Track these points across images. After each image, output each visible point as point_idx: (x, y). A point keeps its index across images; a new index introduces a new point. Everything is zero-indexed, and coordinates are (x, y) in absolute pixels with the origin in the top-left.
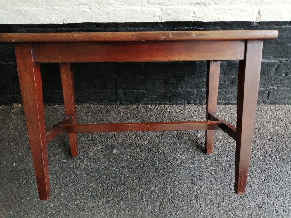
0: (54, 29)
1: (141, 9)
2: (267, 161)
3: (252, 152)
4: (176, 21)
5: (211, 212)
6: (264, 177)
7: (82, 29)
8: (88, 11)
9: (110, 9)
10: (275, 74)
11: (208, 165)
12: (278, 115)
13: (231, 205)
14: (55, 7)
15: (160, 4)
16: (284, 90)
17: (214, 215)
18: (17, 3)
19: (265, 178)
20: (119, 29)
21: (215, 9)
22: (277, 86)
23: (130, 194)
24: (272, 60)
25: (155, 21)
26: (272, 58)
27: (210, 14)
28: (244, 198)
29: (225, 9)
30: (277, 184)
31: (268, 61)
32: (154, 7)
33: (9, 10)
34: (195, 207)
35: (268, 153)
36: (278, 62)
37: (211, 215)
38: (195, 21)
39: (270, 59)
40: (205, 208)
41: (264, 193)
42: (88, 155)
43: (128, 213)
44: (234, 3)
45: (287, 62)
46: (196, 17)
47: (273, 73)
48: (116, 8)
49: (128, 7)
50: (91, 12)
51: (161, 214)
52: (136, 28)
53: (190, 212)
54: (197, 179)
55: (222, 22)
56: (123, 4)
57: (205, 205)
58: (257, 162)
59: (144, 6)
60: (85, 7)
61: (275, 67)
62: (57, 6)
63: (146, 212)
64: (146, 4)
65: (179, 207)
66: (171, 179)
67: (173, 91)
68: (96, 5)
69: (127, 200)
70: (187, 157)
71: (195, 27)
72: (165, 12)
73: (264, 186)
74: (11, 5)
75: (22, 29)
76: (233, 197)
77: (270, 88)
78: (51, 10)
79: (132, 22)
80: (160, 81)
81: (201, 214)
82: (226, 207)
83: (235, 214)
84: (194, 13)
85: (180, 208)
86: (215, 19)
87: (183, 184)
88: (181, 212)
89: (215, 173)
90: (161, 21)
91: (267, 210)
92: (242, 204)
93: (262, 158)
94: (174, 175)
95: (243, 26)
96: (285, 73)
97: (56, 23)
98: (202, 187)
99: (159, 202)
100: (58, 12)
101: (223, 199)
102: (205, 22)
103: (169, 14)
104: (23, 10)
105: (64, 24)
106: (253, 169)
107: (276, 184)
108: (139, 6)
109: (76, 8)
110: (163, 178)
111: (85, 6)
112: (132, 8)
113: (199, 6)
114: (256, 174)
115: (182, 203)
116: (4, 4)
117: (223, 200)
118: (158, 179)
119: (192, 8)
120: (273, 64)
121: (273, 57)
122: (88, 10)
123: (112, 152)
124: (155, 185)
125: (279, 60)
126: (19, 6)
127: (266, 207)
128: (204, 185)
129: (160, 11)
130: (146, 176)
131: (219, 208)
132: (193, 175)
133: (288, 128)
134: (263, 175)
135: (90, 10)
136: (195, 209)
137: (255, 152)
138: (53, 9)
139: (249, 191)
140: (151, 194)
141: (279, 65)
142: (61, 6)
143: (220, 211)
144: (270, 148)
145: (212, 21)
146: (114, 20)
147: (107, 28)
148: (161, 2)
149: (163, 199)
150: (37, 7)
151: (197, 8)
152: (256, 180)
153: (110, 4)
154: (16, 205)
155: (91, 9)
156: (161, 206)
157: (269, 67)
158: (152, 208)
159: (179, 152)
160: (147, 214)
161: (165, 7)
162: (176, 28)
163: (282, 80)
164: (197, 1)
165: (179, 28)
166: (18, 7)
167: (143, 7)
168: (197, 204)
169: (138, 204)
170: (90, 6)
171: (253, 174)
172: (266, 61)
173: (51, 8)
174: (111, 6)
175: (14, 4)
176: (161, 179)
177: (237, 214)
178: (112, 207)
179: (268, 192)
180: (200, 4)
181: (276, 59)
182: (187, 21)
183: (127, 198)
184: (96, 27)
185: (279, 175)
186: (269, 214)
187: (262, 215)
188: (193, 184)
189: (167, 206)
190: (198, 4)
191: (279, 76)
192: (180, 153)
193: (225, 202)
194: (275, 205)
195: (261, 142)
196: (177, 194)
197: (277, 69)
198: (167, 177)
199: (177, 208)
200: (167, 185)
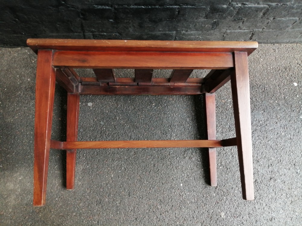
3: (223, 101)
5: (177, 159)
6: (229, 126)
10: (262, 18)
11: (179, 116)
12: (258, 56)
16: (269, 32)
22: (262, 28)
24: (261, 5)
26: (261, 3)
31: (256, 5)
34: (164, 155)
36: (267, 6)
37: (178, 161)
39: (258, 4)
40: (173, 155)
43: (106, 162)
45: (277, 7)
47: (260, 16)
51: (135, 162)
53: (160, 159)
54: (168, 130)
57: (173, 153)
58: (225, 110)
61: (263, 11)
63: (122, 161)
65: (151, 156)
66: (145, 131)
67: (149, 34)
69: (105, 151)
70: (161, 108)
73: (227, 134)
77: (254, 30)
81: (169, 161)
82: (190, 154)
83: (197, 160)
85: (152, 156)
87: (155, 135)
88: (152, 159)
89: (185, 123)
91: (225, 155)
93: (231, 107)
94: (148, 127)
96: (273, 17)
98: (173, 136)
99: (134, 152)
106: (220, 118)
110: (137, 130)
114: (222, 123)
115: (154, 152)
118: (133, 131)
120: (261, 9)
121: (263, 1)
123: (87, 104)
124: (130, 137)
127: (225, 152)
128: (174, 135)
130: (122, 128)
131: (185, 155)
132: (165, 126)
133: (264, 72)
134: (228, 124)
136: (164, 156)
137: (226, 100)
141: (268, 9)
143: (186, 157)
152: (221, 129)
154: (3, 159)
156: (135, 156)
157: (257, 11)
158: (128, 158)
159: (153, 104)
160: (123, 162)
163: (268, 23)
168: (166, 152)
169: (115, 155)
171: (219, 123)
172: (253, 6)
178: (92, 157)
181: (266, 3)
186: (225, 158)
187: (220, 160)
188: (164, 134)
189: (141, 155)
191: (266, 20)
192: (154, 104)
193: (190, 150)
194: (232, 150)
197: (265, 13)
198: (141, 129)
199: (149, 157)
200: (141, 136)
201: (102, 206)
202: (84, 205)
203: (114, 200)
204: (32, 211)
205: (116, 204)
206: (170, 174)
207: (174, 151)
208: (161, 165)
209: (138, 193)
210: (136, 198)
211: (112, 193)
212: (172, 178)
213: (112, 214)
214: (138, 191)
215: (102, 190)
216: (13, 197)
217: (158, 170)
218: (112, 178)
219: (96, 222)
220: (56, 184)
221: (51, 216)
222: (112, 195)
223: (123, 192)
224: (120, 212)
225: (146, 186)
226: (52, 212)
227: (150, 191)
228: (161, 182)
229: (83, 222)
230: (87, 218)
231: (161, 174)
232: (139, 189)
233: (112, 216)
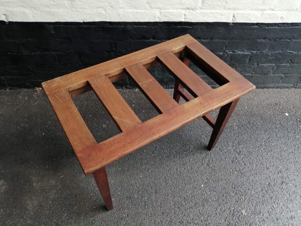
0: (76, 26)
1: (145, 12)
2: (241, 130)
3: (230, 124)
4: (172, 21)
5: (197, 165)
7: (98, 26)
8: (104, 13)
9: (121, 11)
10: (249, 63)
11: (195, 133)
12: (252, 96)
13: (212, 160)
14: (78, 9)
15: (159, 8)
16: (257, 76)
17: (199, 167)
18: (49, 6)
19: (238, 142)
20: (127, 26)
21: (200, 12)
22: (251, 73)
23: (137, 153)
24: (246, 52)
25: (156, 21)
26: (245, 51)
27: (197, 16)
28: (222, 156)
29: (208, 13)
30: (247, 146)
31: (243, 53)
32: (155, 10)
33: (42, 12)
35: (242, 124)
36: (250, 53)
37: (197, 167)
38: (185, 21)
39: (244, 51)
40: (193, 162)
41: (236, 152)
42: (102, 127)
43: (136, 166)
44: (215, 8)
45: (258, 54)
46: (187, 19)
47: (247, 62)
48: (126, 11)
49: (135, 11)
50: (106, 13)
51: (160, 167)
52: (141, 26)
53: (181, 164)
54: (187, 143)
55: (206, 22)
56: (131, 7)
58: (233, 130)
59: (147, 9)
60: (101, 10)
61: (248, 57)
62: (80, 8)
63: (149, 166)
64: (149, 8)
66: (168, 143)
67: (169, 77)
68: (110, 8)
69: (135, 157)
71: (186, 26)
72: (163, 14)
73: (237, 147)
74: (44, 8)
75: (50, 25)
76: (213, 155)
77: (246, 74)
78: (75, 11)
79: (138, 21)
80: (159, 68)
81: (190, 166)
82: (208, 162)
83: (214, 166)
84: (185, 15)
85: (174, 162)
86: (201, 20)
87: (177, 147)
89: (201, 138)
90: (160, 21)
91: (238, 163)
92: (219, 159)
93: (237, 128)
95: (222, 26)
96: (256, 62)
97: (78, 21)
98: (191, 148)
99: (159, 159)
100: (80, 13)
101: (206, 156)
102: (193, 22)
103: (166, 16)
104: (53, 11)
105: (84, 22)
106: (230, 136)
107: (246, 146)
108: (143, 9)
109: (94, 10)
110: (161, 143)
111: (102, 9)
112: (138, 11)
113: (189, 11)
114: (232, 139)
115: (176, 159)
116: (38, 7)
117: (206, 157)
118: (158, 143)
119: (183, 12)
120: (247, 55)
121: (247, 50)
122: (103, 12)
124: (156, 147)
125: (251, 52)
126: (50, 8)
127: (237, 161)
129: (159, 14)
131: (203, 162)
132: (184, 140)
133: (259, 106)
134: (237, 140)
135: (106, 12)
136: (185, 163)
137: (232, 123)
138: (77, 11)
139: (225, 151)
140: (153, 153)
141: (251, 56)
142: (83, 8)
143: (204, 164)
144: (244, 121)
145: (199, 22)
146: (124, 20)
147: (118, 26)
148: (160, 7)
149: (162, 157)
150: (64, 9)
151: (187, 12)
152: (231, 143)
153: (121, 8)
154: (50, 162)
155: (106, 11)
156: (160, 161)
157: (244, 57)
158: (154, 163)
160: (150, 166)
161: (163, 11)
162: (172, 26)
163: (254, 68)
164: (187, 7)
165: (174, 26)
166: (49, 9)
167: (147, 11)
168: (186, 160)
169: (143, 160)
170: (105, 9)
171: (229, 139)
172: (241, 53)
173: (75, 10)
174: (122, 10)
175: (46, 7)
176: (160, 143)
177: (216, 166)
178: (124, 162)
179: (240, 151)
180: (189, 9)
181: (249, 51)
182: (179, 21)
183: (135, 156)
184: (109, 25)
185: (248, 140)
186: (238, 165)
187: (234, 166)
188: (183, 146)
189: (165, 161)
190: (188, 9)
191: (252, 65)
194: (244, 159)
195: (237, 117)
196: (172, 153)
197: (250, 59)
199: (172, 163)
200: (164, 147)
201: (132, 201)
202: (116, 200)
203: (142, 196)
204: (68, 203)
205: (145, 200)
206: (191, 176)
207: (193, 159)
208: (183, 169)
209: (164, 191)
210: (163, 195)
211: (140, 191)
212: (194, 180)
213: (141, 208)
214: (164, 189)
215: (132, 188)
216: (54, 192)
217: (181, 174)
218: (140, 178)
219: (126, 215)
220: (92, 182)
221: (85, 209)
222: (140, 192)
223: (150, 190)
224: (148, 206)
225: (171, 185)
226: (87, 206)
227: (175, 190)
228: (184, 182)
229: (114, 214)
230: (118, 211)
231: (184, 177)
232: (165, 188)
233: (141, 210)
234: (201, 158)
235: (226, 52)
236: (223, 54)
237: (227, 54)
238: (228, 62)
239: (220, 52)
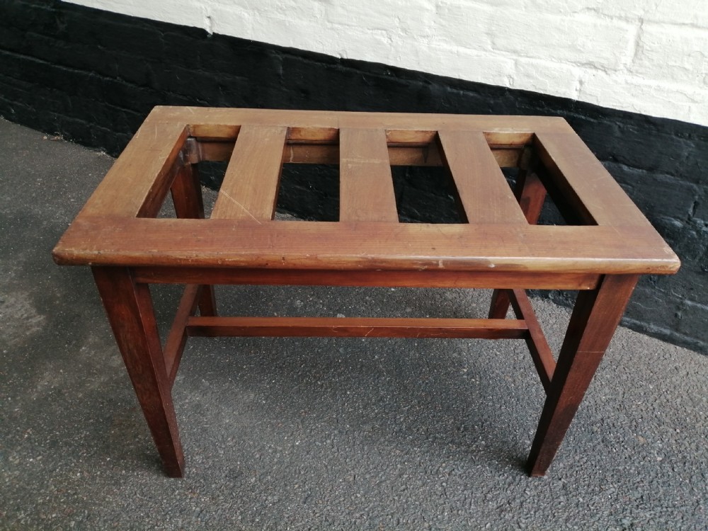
0: (324, 64)
1: (477, 56)
2: (670, 470)
3: (640, 438)
4: (542, 92)
5: (466, 492)
6: (640, 495)
7: (368, 73)
8: (385, 42)
9: (423, 45)
11: (514, 415)
13: (522, 503)
14: (337, 26)
15: (515, 52)
17: (468, 501)
18: (284, 10)
19: (642, 497)
20: (430, 86)
21: (627, 83)
23: (326, 389)
25: (501, 84)
27: (614, 92)
28: (559, 506)
29: (650, 87)
30: (666, 523)
32: (503, 55)
33: (270, 20)
34: (437, 468)
35: (685, 457)
37: (463, 498)
38: (580, 100)
40: (458, 480)
41: (617, 521)
42: (292, 303)
43: (303, 414)
44: (673, 78)
46: (585, 93)
48: (433, 46)
49: (455, 48)
50: (390, 44)
51: (361, 445)
52: (462, 92)
53: (421, 469)
54: (473, 426)
55: (640, 115)
56: (447, 39)
57: (460, 475)
58: (641, 459)
59: (485, 50)
60: (382, 34)
62: (339, 24)
63: (335, 429)
64: (490, 47)
65: (404, 452)
66: (419, 403)
68: (401, 33)
69: (315, 395)
70: (478, 382)
71: (579, 114)
72: (522, 69)
73: (626, 510)
74: (276, 12)
75: (279, 54)
76: (534, 493)
78: (328, 29)
79: (458, 77)
81: (442, 486)
82: (504, 501)
83: (518, 524)
84: (581, 83)
85: (406, 454)
86: (624, 105)
87: (438, 422)
88: (403, 461)
89: (522, 435)
90: (511, 87)
92: (546, 513)
93: (659, 459)
94: (429, 399)
95: (690, 136)
97: (329, 54)
98: (477, 443)
99: (370, 426)
100: (338, 34)
101: (509, 485)
102: (602, 108)
103: (528, 76)
104: (289, 22)
105: (342, 59)
107: (662, 520)
108: (475, 49)
109: (367, 33)
111: (384, 32)
112: (462, 50)
113: (594, 71)
114: (623, 479)
115: (416, 449)
116: (266, 9)
117: (506, 486)
119: (578, 72)
122: (385, 40)
123: (336, 315)
124: (381, 397)
126: (286, 15)
128: (483, 442)
129: (513, 67)
130: (374, 376)
131: (489, 496)
132: (470, 417)
134: (639, 489)
135: (390, 42)
136: (435, 470)
137: (650, 440)
138: (332, 29)
139: (581, 500)
140: (365, 408)
142: (345, 24)
143: (489, 501)
144: (697, 449)
145: (618, 109)
146: (426, 68)
147: (410, 81)
148: (518, 48)
149: (381, 425)
150: (310, 21)
151: (587, 74)
152: (613, 490)
153: (424, 37)
155: (390, 39)
156: (370, 434)
159: (464, 368)
160: (336, 432)
161: (523, 60)
162: (540, 107)
164: (591, 60)
165: (546, 108)
166: (284, 16)
167: (483, 53)
168: (444, 465)
169: (329, 410)
170: (390, 34)
171: (613, 476)
173: (329, 25)
174: (426, 41)
175: (279, 10)
176: (399, 394)
177: (523, 526)
178: (282, 392)
179: (632, 525)
180: (596, 68)
182: (563, 97)
183: (317, 392)
184: (391, 76)
185: (684, 508)
188: (459, 429)
189: (382, 440)
190: (591, 65)
192: (465, 370)
193: (509, 492)
195: (678, 431)
196: (415, 430)
198: (412, 395)
199: (398, 451)
200: (404, 407)
201: (234, 486)
202: (203, 463)
203: (266, 490)
204: (108, 416)
205: (266, 500)
206: (429, 513)
207: (465, 473)
208: (419, 483)
209: (329, 508)
210: (318, 515)
211: (272, 474)
212: (430, 526)
213: (241, 513)
214: (331, 503)
215: (258, 456)
216: (102, 379)
217: (404, 490)
218: (293, 446)
219: (198, 509)
220: (186, 398)
221: (128, 445)
222: (269, 477)
223: (297, 486)
224: (261, 520)
225: (356, 504)
226: (137, 440)
227: (358, 521)
228: (396, 516)
229: (174, 491)
230: (188, 489)
231: (407, 502)
232: (337, 501)
233: (240, 518)
234: (491, 484)
235: (695, 223)
236: (684, 228)
237: (698, 232)
238: (698, 258)
239: (676, 218)
